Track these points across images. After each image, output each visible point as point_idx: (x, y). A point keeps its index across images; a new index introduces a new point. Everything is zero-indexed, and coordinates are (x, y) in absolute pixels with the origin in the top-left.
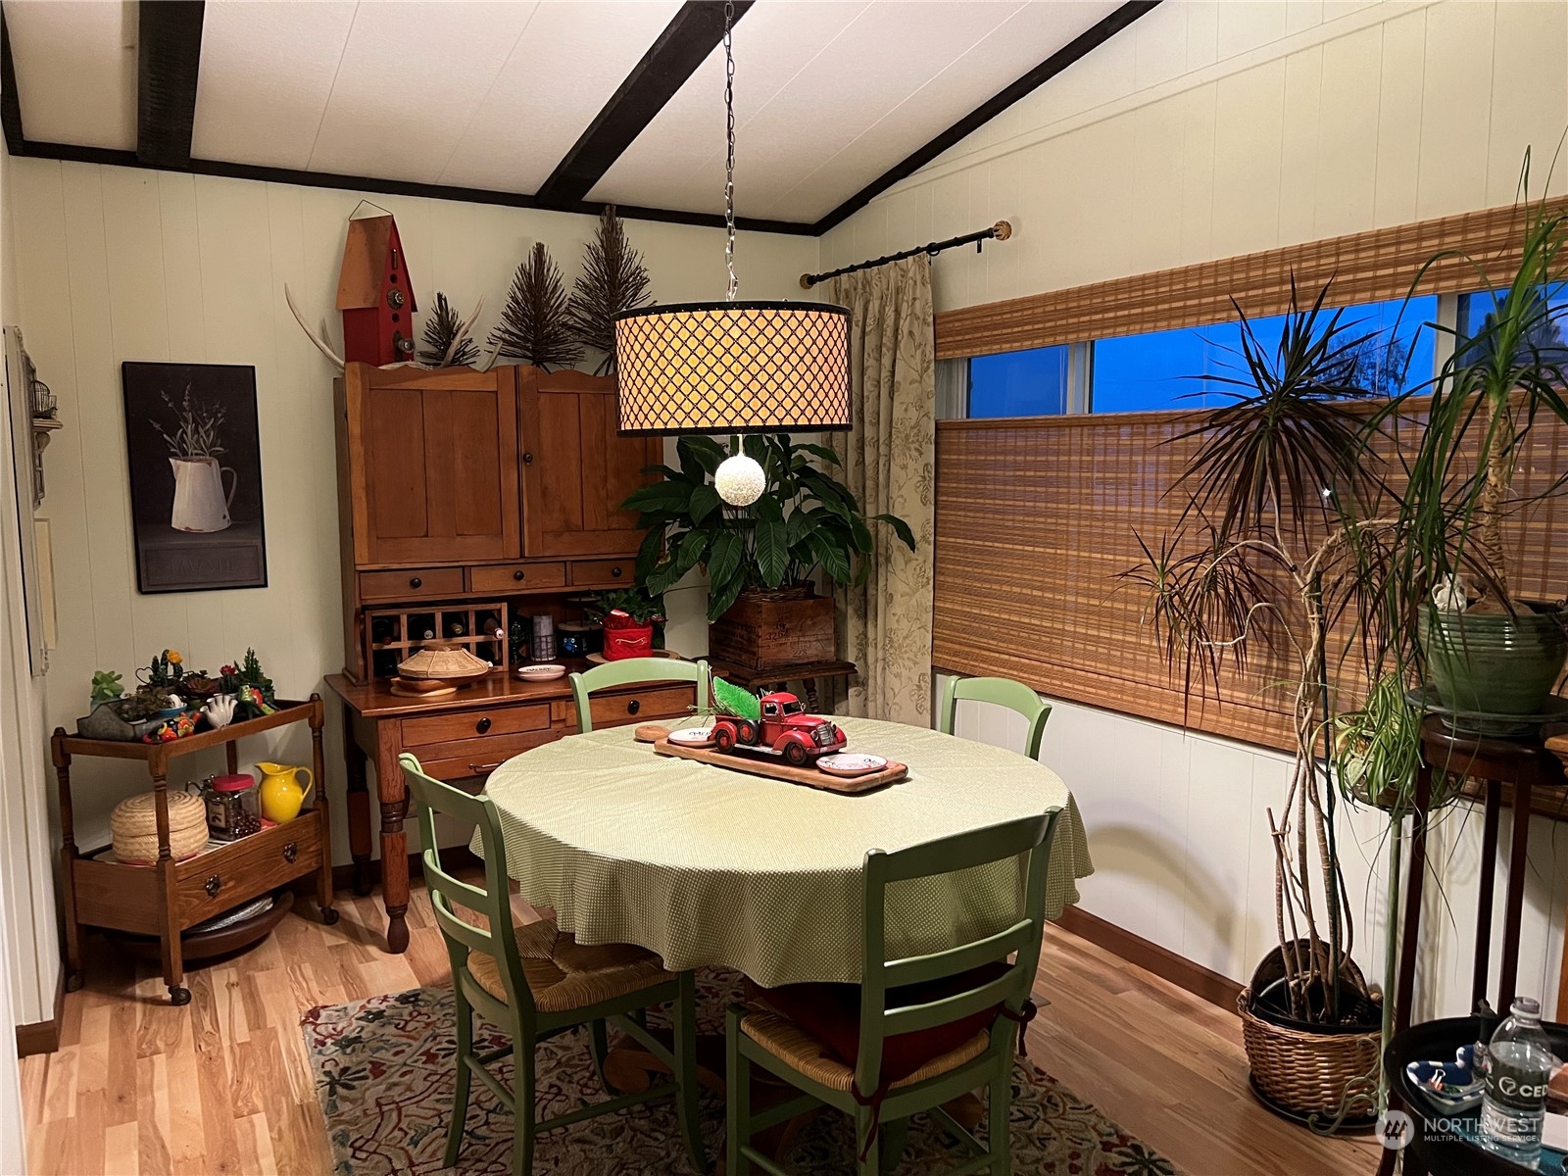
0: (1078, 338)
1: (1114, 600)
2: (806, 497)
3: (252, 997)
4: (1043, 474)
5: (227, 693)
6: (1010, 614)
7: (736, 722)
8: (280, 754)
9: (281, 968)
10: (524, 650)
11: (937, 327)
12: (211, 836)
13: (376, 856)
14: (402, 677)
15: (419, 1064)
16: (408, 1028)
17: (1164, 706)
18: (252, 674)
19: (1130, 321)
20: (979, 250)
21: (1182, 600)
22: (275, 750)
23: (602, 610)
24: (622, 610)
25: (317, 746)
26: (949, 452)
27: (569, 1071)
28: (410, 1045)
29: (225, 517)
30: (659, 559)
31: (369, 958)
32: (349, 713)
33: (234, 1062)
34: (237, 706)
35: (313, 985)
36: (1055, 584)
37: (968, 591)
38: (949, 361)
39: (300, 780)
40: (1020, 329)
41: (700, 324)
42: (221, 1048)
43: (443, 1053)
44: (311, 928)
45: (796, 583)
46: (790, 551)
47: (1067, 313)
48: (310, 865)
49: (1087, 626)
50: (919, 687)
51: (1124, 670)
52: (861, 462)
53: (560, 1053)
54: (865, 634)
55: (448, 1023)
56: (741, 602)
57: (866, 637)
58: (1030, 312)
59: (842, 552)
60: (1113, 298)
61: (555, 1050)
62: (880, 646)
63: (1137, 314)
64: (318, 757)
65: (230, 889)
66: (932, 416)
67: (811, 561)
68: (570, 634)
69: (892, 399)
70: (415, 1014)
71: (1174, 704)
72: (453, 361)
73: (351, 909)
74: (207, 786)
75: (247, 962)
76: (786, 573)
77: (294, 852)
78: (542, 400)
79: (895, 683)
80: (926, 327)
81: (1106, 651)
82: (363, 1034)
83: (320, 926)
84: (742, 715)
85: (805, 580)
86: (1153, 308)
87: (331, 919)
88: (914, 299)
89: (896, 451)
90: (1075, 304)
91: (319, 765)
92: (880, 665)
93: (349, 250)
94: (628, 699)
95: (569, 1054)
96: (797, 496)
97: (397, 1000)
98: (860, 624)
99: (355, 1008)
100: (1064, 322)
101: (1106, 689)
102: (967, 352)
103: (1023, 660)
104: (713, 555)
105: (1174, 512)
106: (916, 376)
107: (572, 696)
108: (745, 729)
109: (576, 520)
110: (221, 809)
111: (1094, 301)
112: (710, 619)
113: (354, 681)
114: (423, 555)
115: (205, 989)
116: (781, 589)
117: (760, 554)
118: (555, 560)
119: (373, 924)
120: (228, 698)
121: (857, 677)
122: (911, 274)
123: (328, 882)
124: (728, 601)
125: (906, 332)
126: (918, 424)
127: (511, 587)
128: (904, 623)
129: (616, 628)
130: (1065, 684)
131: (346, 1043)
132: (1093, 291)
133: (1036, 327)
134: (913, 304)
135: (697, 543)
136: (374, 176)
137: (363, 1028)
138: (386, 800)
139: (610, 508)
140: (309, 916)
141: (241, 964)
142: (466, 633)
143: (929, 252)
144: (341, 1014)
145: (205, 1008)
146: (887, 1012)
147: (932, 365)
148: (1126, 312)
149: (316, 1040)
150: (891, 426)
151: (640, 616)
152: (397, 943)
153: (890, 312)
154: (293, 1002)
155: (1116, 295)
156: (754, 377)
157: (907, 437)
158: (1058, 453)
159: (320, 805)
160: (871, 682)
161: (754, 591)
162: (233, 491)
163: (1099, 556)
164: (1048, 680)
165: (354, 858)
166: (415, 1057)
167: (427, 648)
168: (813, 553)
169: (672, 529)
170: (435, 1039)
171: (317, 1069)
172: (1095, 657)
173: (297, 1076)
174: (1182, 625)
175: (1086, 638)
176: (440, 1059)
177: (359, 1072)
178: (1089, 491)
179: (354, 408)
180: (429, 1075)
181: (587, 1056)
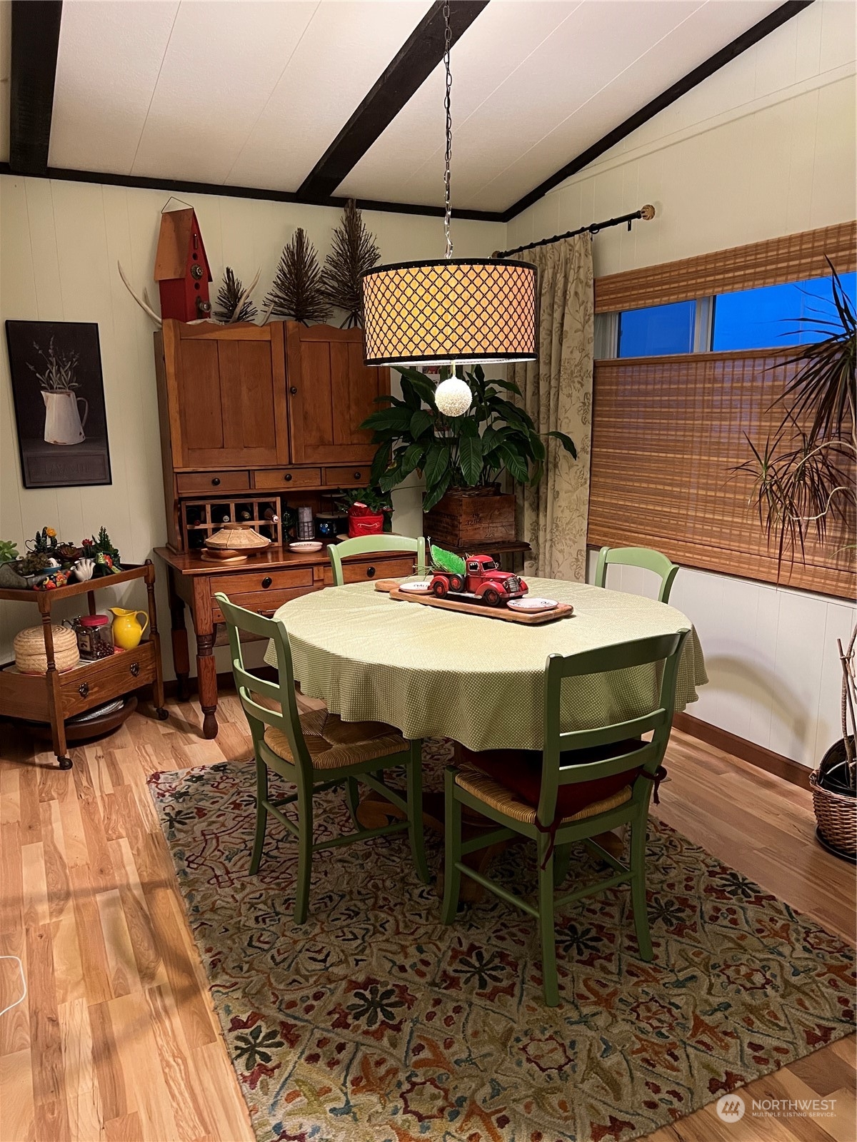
0: (704, 294)
1: (725, 492)
2: (496, 419)
3: (113, 765)
4: (675, 398)
5: (89, 558)
6: (647, 504)
7: (448, 576)
8: (124, 603)
9: (131, 747)
10: (292, 531)
11: (596, 288)
12: (81, 657)
13: (193, 673)
14: (209, 548)
15: (229, 810)
16: (221, 786)
17: (761, 569)
18: (104, 545)
19: (744, 279)
20: (629, 229)
21: (779, 487)
22: (121, 600)
23: (347, 503)
24: (362, 502)
25: (151, 596)
26: (603, 384)
27: (332, 816)
28: (222, 798)
29: (81, 434)
30: (388, 466)
31: (190, 742)
32: (172, 573)
33: (104, 806)
34: (95, 567)
35: (154, 758)
36: (681, 481)
37: (616, 488)
38: (604, 315)
39: (140, 619)
40: (660, 288)
41: (427, 277)
42: (95, 797)
43: (245, 803)
44: (150, 722)
45: (487, 484)
46: (485, 458)
47: (697, 275)
48: (148, 678)
49: (705, 511)
50: (577, 560)
51: (732, 543)
52: (536, 392)
53: (325, 805)
54: (537, 523)
55: (247, 784)
56: (447, 499)
57: (538, 524)
58: (668, 275)
59: (522, 459)
60: (732, 262)
61: (321, 802)
62: (548, 530)
63: (751, 274)
64: (151, 604)
65: (96, 692)
66: (592, 357)
67: (498, 466)
68: (324, 521)
69: (561, 345)
70: (224, 778)
71: (769, 567)
72: (239, 319)
73: (176, 710)
74: (76, 623)
75: (108, 743)
76: (481, 476)
77: (137, 669)
78: (303, 347)
79: (559, 556)
80: (588, 289)
81: (719, 529)
82: (189, 790)
83: (157, 721)
84: (452, 571)
85: (494, 482)
86: (763, 269)
87: (163, 716)
88: (579, 267)
89: (563, 383)
90: (703, 268)
91: (152, 610)
92: (548, 545)
93: (162, 234)
94: (367, 566)
95: (331, 805)
96: (489, 419)
97: (211, 769)
98: (534, 515)
99: (183, 773)
100: (694, 282)
101: (717, 558)
102: (619, 307)
103: (656, 538)
104: (428, 461)
105: (774, 424)
106: (580, 326)
107: (330, 563)
108: (455, 580)
109: (328, 437)
110: (87, 638)
111: (717, 265)
112: (425, 508)
113: (175, 551)
114: (222, 461)
115: (81, 760)
116: (477, 488)
117: (462, 460)
118: (314, 467)
119: (192, 720)
120: (89, 561)
121: (531, 553)
122: (577, 248)
123: (161, 691)
124: (438, 496)
125: (572, 293)
126: (580, 363)
127: (283, 486)
128: (567, 513)
129: (358, 516)
130: (687, 555)
131: (178, 796)
132: (716, 257)
133: (672, 286)
134: (578, 271)
135: (415, 453)
136: (179, 179)
137: (189, 786)
138: (200, 633)
139: (352, 428)
140: (149, 715)
141: (105, 744)
142: (252, 519)
143: (591, 231)
144: (174, 777)
145: (82, 772)
146: (561, 768)
147: (592, 318)
148: (742, 273)
149: (158, 793)
150: (560, 365)
151: (375, 507)
152: (210, 732)
153: (560, 278)
154: (141, 770)
155: (736, 258)
156: (466, 316)
157: (572, 373)
158: (687, 382)
159: (154, 637)
160: (541, 557)
161: (457, 490)
162: (86, 415)
163: (716, 459)
164: (674, 552)
165: (178, 675)
166: (226, 805)
167: (225, 528)
168: (501, 460)
169: (397, 444)
170: (239, 794)
171: (160, 812)
172: (711, 535)
173: (147, 816)
174: (779, 506)
175: (704, 520)
176: (243, 806)
177: (189, 814)
178: (709, 410)
179: (169, 352)
180: (236, 817)
181: (344, 807)
